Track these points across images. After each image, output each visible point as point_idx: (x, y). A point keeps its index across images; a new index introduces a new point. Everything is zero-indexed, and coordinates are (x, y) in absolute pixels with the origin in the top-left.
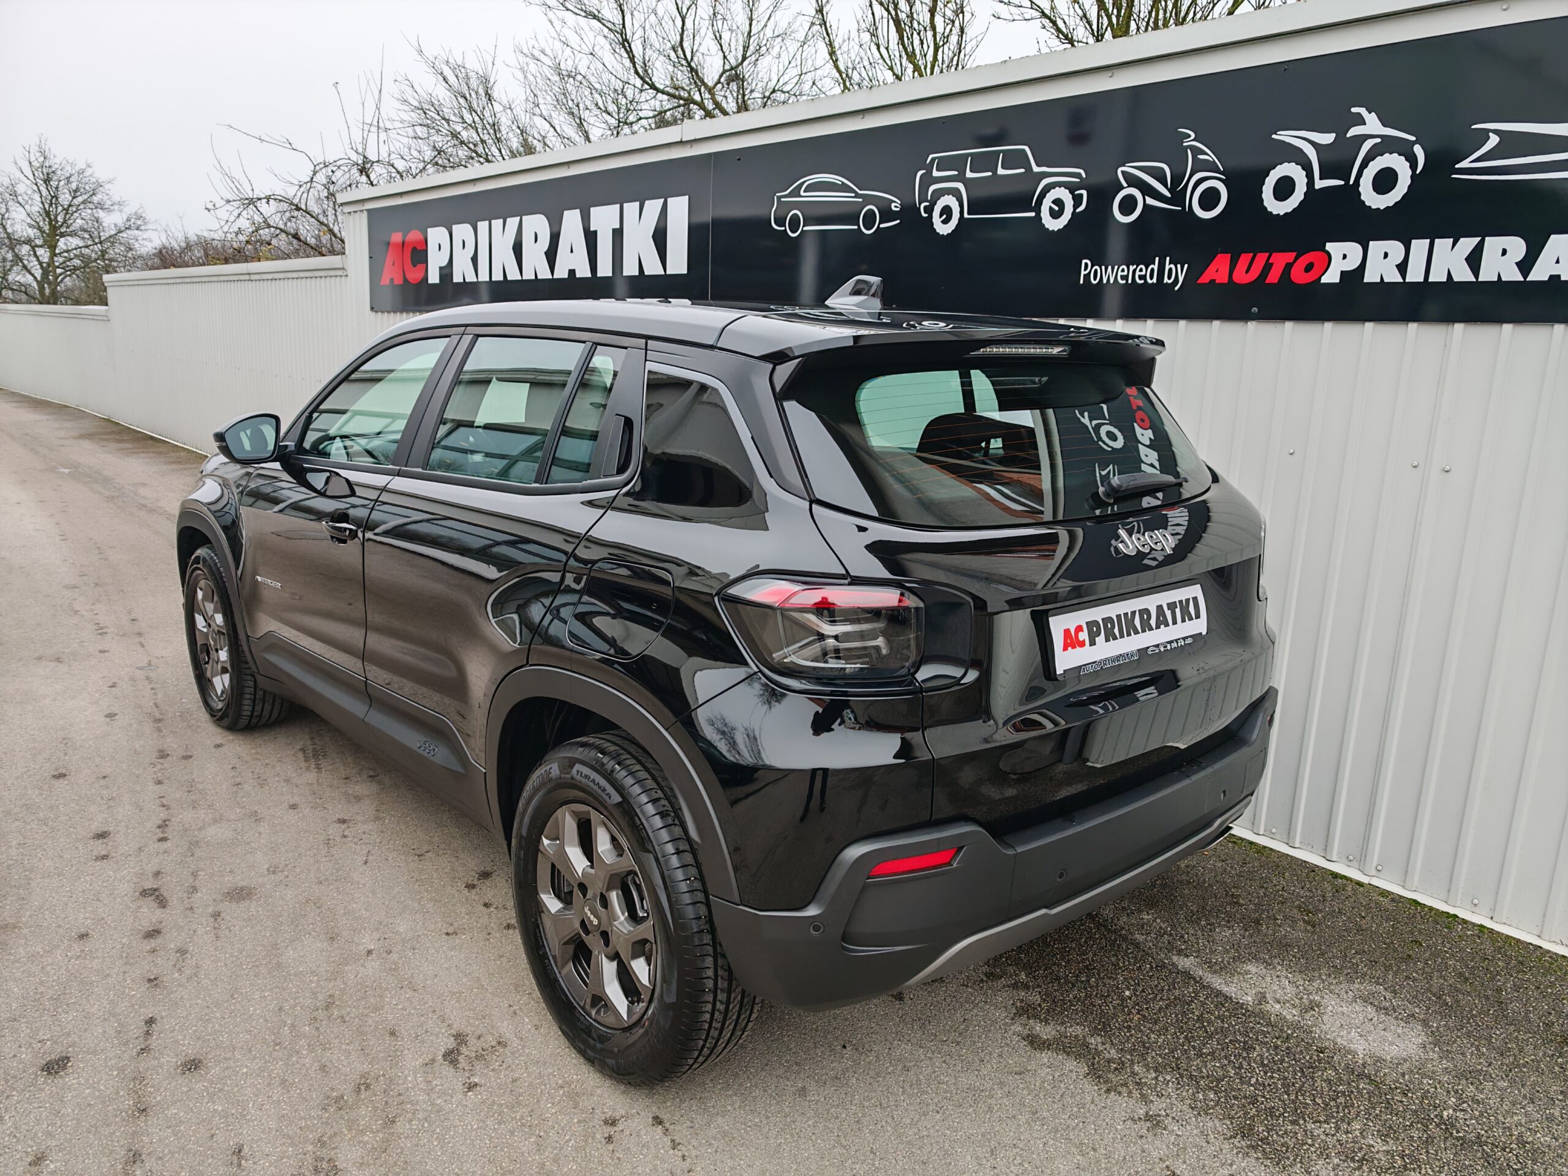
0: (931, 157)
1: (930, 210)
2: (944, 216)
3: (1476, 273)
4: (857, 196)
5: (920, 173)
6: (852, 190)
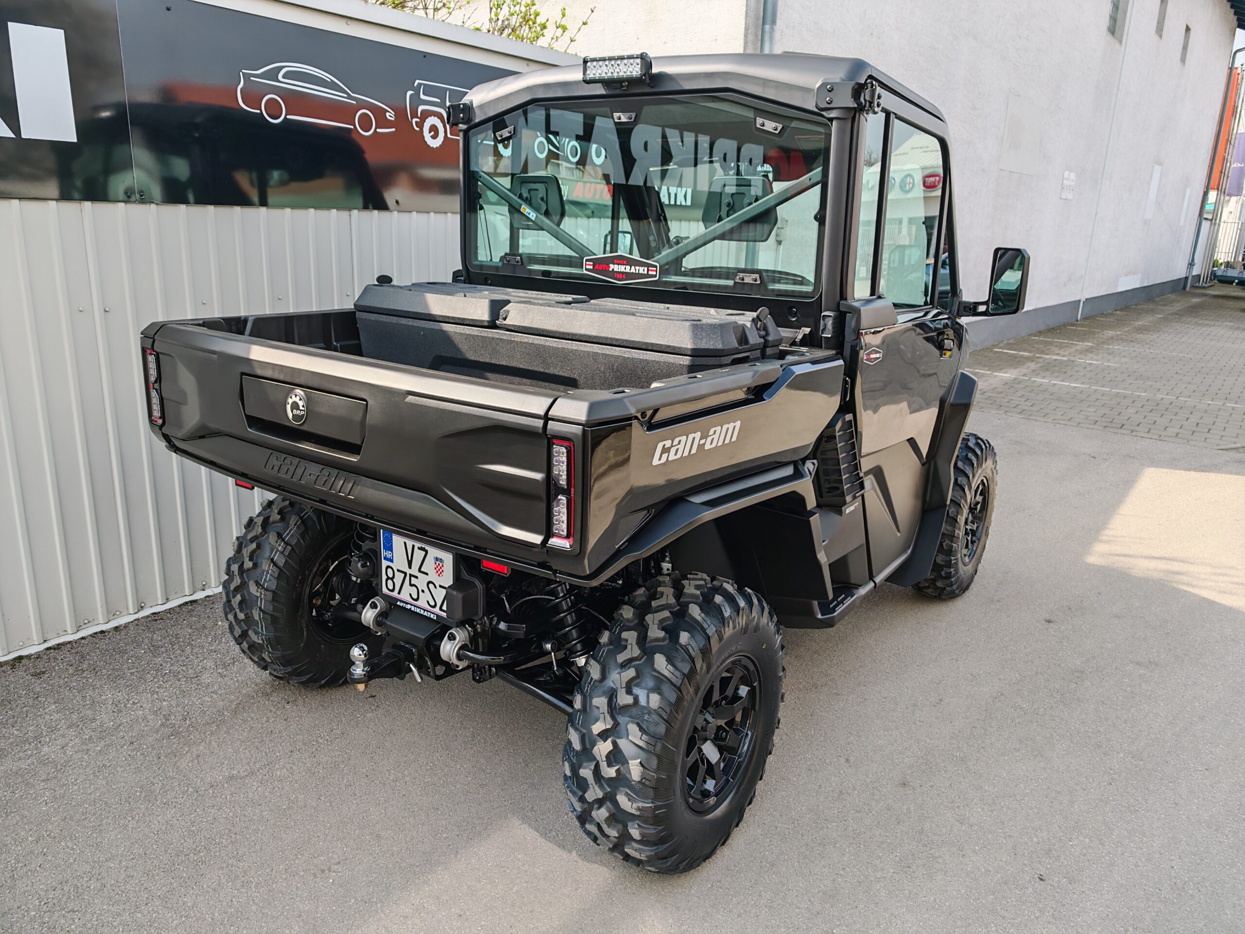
0: (417, 82)
1: (421, 125)
2: (433, 133)
4: (349, 97)
5: (409, 93)
6: (346, 92)
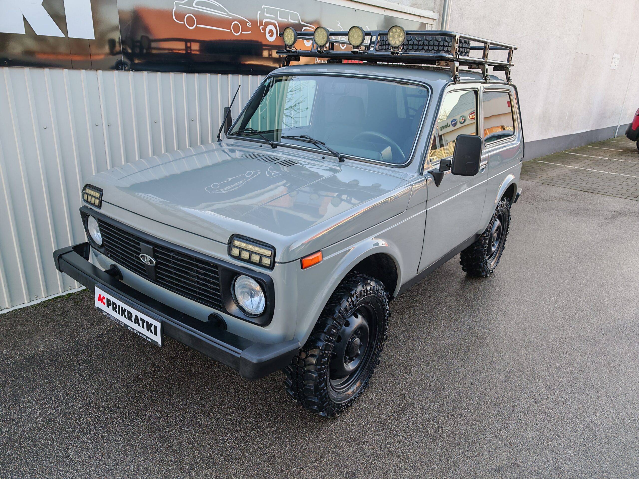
0: (263, 6)
1: (264, 29)
2: (270, 34)
4: (229, 15)
5: (259, 12)
6: (227, 12)
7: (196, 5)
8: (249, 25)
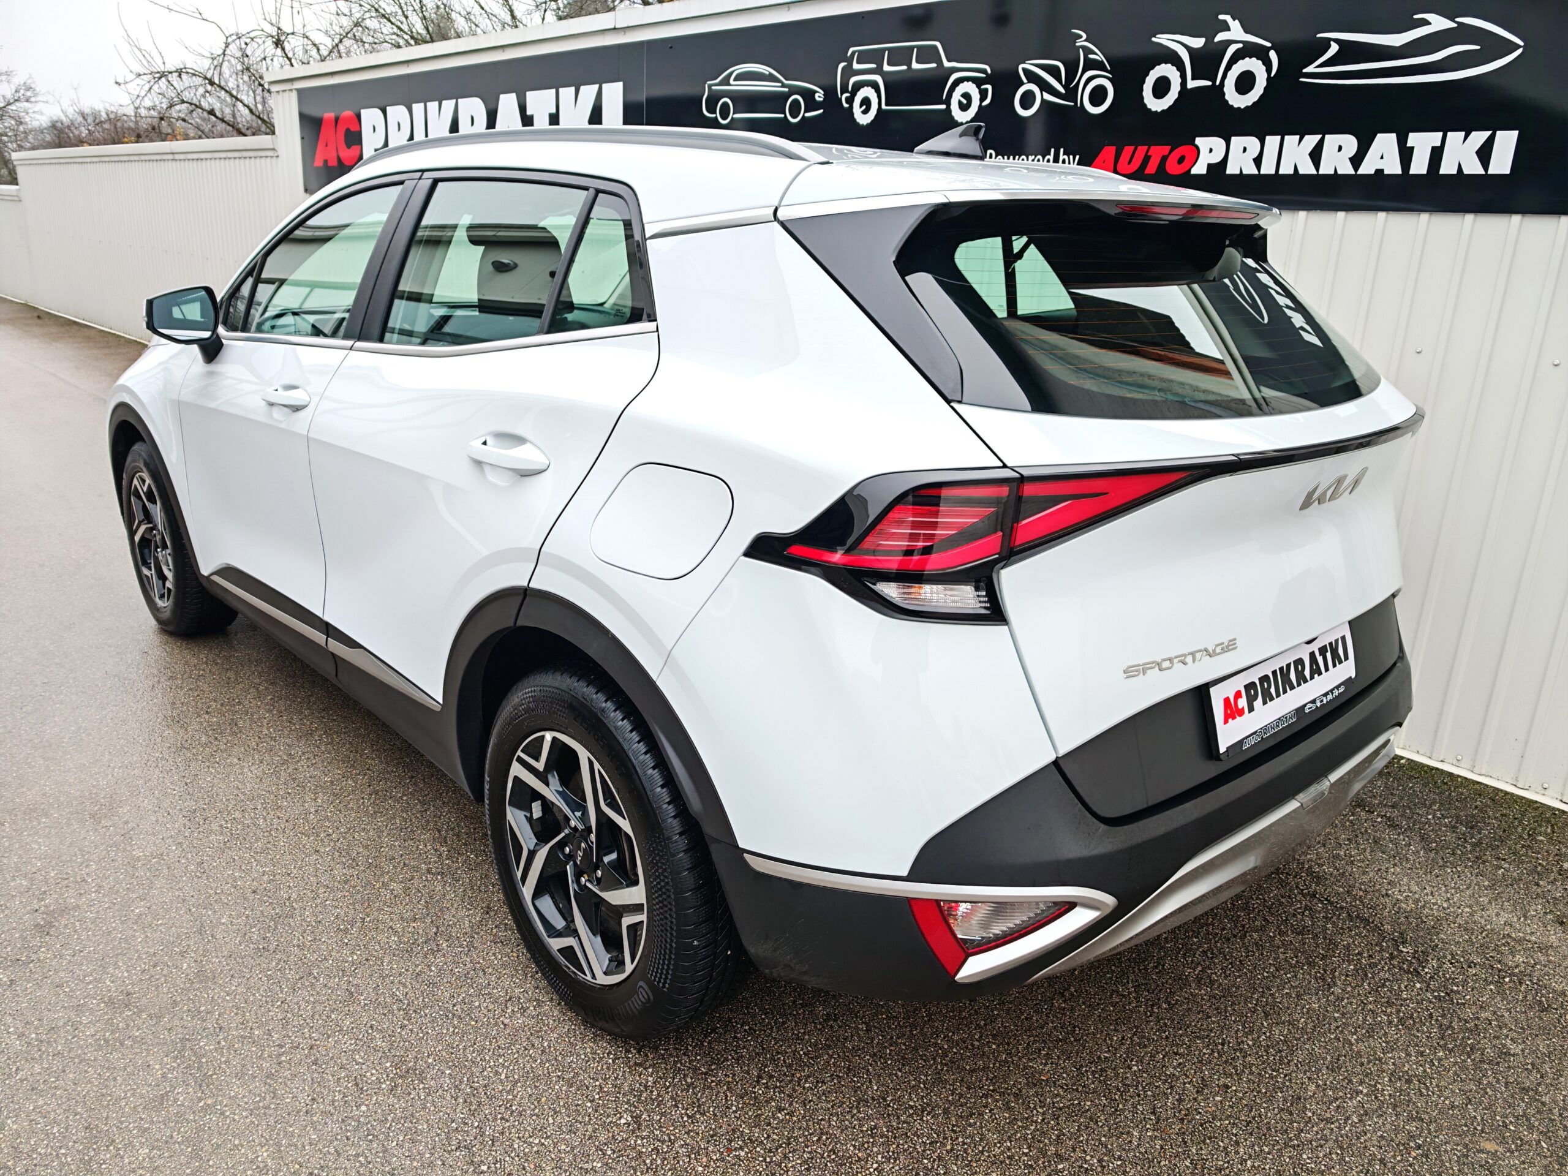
0: (851, 50)
1: (850, 101)
2: (864, 107)
3: (1317, 165)
4: (783, 86)
5: (842, 65)
6: (779, 81)
7: (735, 79)
8: (819, 96)
